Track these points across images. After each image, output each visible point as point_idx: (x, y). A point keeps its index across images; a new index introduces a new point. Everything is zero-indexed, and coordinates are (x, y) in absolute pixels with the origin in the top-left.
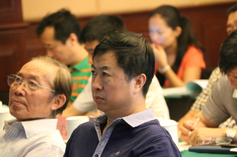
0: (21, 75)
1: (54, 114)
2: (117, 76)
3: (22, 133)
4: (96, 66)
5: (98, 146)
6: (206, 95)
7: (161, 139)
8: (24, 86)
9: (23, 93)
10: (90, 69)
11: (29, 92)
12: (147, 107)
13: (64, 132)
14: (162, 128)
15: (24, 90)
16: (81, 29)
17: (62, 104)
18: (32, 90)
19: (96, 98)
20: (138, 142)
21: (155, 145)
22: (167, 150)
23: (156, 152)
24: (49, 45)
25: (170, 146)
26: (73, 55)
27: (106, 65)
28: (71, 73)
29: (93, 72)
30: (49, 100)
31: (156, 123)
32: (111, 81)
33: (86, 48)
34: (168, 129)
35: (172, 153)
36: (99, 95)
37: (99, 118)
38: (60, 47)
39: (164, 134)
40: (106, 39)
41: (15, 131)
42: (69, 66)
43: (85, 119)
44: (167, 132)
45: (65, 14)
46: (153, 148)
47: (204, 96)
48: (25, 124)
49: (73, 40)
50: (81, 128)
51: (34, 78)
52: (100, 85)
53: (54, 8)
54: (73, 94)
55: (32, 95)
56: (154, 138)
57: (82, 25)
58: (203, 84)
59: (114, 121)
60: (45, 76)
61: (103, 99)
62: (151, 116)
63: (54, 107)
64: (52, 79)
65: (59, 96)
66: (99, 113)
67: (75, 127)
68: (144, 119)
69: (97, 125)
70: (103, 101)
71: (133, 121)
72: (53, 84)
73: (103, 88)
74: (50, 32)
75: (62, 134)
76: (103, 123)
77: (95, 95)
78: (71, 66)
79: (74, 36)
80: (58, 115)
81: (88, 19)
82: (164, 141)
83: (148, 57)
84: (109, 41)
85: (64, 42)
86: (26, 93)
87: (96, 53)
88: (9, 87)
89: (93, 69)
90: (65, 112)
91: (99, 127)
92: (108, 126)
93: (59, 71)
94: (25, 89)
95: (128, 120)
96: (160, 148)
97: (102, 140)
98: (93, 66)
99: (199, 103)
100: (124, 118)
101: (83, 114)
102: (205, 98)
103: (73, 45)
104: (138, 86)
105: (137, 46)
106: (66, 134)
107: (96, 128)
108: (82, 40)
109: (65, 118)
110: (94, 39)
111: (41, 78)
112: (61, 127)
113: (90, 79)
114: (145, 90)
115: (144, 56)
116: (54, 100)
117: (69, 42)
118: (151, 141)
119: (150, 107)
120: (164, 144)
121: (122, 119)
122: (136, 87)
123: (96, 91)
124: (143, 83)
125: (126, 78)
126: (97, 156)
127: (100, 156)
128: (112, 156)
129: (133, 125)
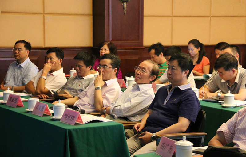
0: (139, 67)
1: (151, 82)
2: (178, 70)
3: (138, 89)
4: (170, 65)
6: (211, 80)
7: (192, 96)
8: (140, 71)
9: (140, 74)
11: (142, 74)
12: (188, 82)
13: (155, 89)
14: (193, 91)
15: (140, 73)
16: (165, 51)
17: (154, 79)
18: (143, 73)
19: (168, 77)
20: (183, 96)
21: (190, 98)
22: (194, 100)
23: (190, 101)
24: (152, 56)
25: (195, 99)
26: (161, 60)
27: (174, 65)
28: (159, 67)
30: (149, 77)
31: (191, 89)
32: (175, 71)
33: (166, 58)
35: (196, 102)
36: (170, 76)
37: (169, 85)
38: (156, 57)
39: (193, 94)
40: (174, 55)
41: (136, 88)
42: (159, 65)
43: (163, 85)
44: (195, 93)
45: (159, 45)
46: (189, 99)
47: (210, 80)
49: (161, 55)
50: (162, 89)
51: (144, 68)
52: (171, 72)
53: (155, 42)
55: (143, 75)
56: (190, 95)
57: (165, 49)
58: (210, 75)
59: (175, 87)
60: (148, 68)
61: (171, 78)
62: (189, 86)
63: (151, 80)
64: (151, 69)
65: (153, 76)
67: (159, 88)
68: (186, 87)
70: (171, 79)
71: (182, 88)
72: (151, 71)
73: (172, 74)
74: (153, 51)
75: (154, 90)
78: (160, 65)
79: (162, 53)
81: (168, 47)
82: (193, 96)
84: (176, 56)
85: (158, 56)
86: (141, 74)
88: (135, 71)
89: (168, 66)
90: (155, 81)
92: (172, 89)
93: (154, 66)
94: (141, 72)
96: (191, 99)
99: (208, 83)
100: (178, 87)
102: (210, 81)
103: (161, 57)
105: (187, 59)
106: (155, 90)
107: (167, 89)
109: (155, 84)
110: (169, 55)
112: (154, 87)
114: (188, 76)
115: (189, 63)
116: (151, 77)
117: (160, 56)
119: (189, 83)
120: (193, 98)
122: (184, 75)
123: (169, 74)
124: (187, 73)
126: (167, 100)
127: (168, 100)
128: (173, 101)
129: (182, 89)
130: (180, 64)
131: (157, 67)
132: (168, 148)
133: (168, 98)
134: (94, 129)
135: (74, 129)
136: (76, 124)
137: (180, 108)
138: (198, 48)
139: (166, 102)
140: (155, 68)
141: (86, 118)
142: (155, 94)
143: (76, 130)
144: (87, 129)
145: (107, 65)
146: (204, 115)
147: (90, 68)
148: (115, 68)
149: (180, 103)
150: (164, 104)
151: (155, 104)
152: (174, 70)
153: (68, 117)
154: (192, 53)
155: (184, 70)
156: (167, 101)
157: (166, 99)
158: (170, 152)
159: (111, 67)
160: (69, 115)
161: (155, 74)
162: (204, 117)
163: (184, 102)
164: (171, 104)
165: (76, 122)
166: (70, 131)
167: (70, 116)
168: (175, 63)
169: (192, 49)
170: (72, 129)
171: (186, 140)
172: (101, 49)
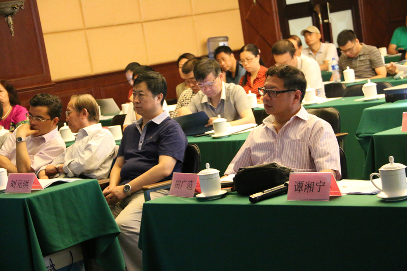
2: (148, 95)
31: (169, 119)
36: (137, 106)
37: (138, 122)
61: (141, 108)
62: (166, 115)
68: (162, 118)
91: (139, 126)
92: (145, 125)
104: (159, 100)
107: (137, 127)
123: (136, 104)
124: (161, 98)
125: (152, 96)
126: (141, 142)
127: (143, 141)
128: (149, 139)
129: (158, 123)
130: (149, 87)
133: (142, 138)
134: (61, 192)
135: (34, 197)
136: (33, 191)
139: (140, 144)
141: (45, 182)
143: (37, 198)
144: (52, 194)
150: (140, 149)
152: (142, 97)
153: (17, 184)
155: (157, 95)
157: (140, 141)
159: (49, 117)
160: (17, 182)
162: (198, 152)
164: (147, 144)
165: (32, 189)
166: (29, 200)
167: (21, 182)
168: (143, 86)
170: (31, 197)
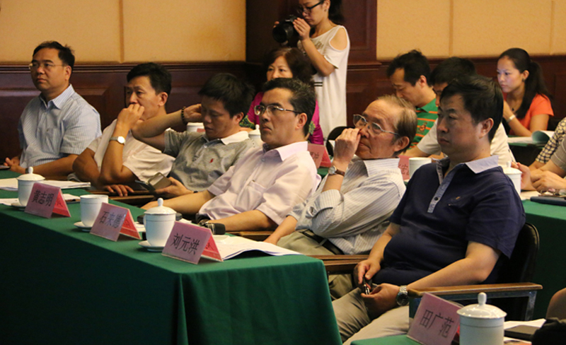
0: (365, 116)
1: (395, 155)
2: (464, 119)
3: (364, 171)
4: (442, 108)
5: (439, 189)
6: (551, 147)
7: (504, 188)
8: (369, 128)
9: (367, 134)
10: (436, 112)
11: (373, 135)
12: (491, 153)
13: (406, 171)
14: (505, 175)
15: (367, 132)
16: (431, 71)
17: (405, 145)
18: (375, 133)
19: (440, 140)
20: (480, 189)
21: (496, 193)
22: (508, 199)
23: (497, 200)
24: (399, 86)
25: (512, 195)
26: (422, 96)
27: (453, 108)
28: (417, 113)
29: (439, 115)
30: (392, 143)
31: (499, 170)
32: (458, 124)
33: (433, 90)
34: (511, 177)
35: (513, 202)
36: (443, 137)
37: (441, 161)
38: (409, 89)
39: (506, 182)
40: (454, 81)
41: (357, 168)
42: (417, 107)
43: (427, 161)
44: (510, 180)
46: (494, 195)
47: (549, 148)
48: (367, 163)
49: (422, 81)
52: (446, 127)
53: (405, 50)
54: (418, 135)
55: (375, 138)
56: (497, 186)
57: (432, 67)
59: (458, 165)
60: (389, 119)
61: (448, 142)
62: (495, 163)
65: (401, 139)
66: (443, 156)
67: (418, 167)
68: (487, 165)
69: (439, 168)
70: (448, 144)
71: (476, 167)
72: (396, 128)
73: (449, 131)
74: (400, 73)
75: (403, 173)
76: (445, 166)
77: (440, 137)
79: (423, 78)
80: (402, 154)
82: (506, 189)
83: (496, 101)
84: (457, 84)
85: (414, 84)
86: (370, 135)
87: (443, 95)
91: (441, 170)
92: (450, 169)
93: (404, 113)
94: (369, 131)
95: (471, 165)
96: (501, 196)
97: (443, 184)
98: (439, 108)
99: (544, 155)
100: (467, 163)
101: (427, 156)
102: (549, 150)
103: (422, 87)
104: (485, 130)
105: (486, 90)
106: (408, 174)
107: (438, 170)
108: (431, 82)
109: (408, 158)
110: (443, 81)
111: (385, 121)
112: (404, 167)
113: (436, 122)
114: (491, 135)
115: (492, 100)
116: (397, 142)
117: (418, 84)
118: (494, 188)
119: (494, 154)
120: (506, 193)
121: (465, 165)
122: (482, 132)
123: (440, 133)
124: (490, 128)
125: (472, 122)
126: (436, 199)
127: (439, 199)
128: (452, 200)
129: (476, 171)
130: (469, 105)
131: (411, 113)
132: (439, 324)
133: (440, 192)
134: (249, 273)
135: (197, 274)
136: (203, 261)
137: (472, 219)
138: (522, 71)
139: (434, 203)
140: (407, 117)
141: (228, 246)
142: (405, 183)
143: (203, 276)
144: (231, 275)
145: (281, 103)
146: (534, 239)
147: (239, 117)
148: (300, 113)
149: (471, 206)
150: (431, 210)
151: (407, 209)
152: (453, 122)
153: (182, 243)
154: (504, 84)
155: (481, 121)
156: (437, 201)
157: (435, 197)
158: (445, 334)
159: (291, 108)
160: (184, 239)
161: (406, 134)
162: (536, 243)
163: (481, 204)
164: (447, 209)
165: (203, 256)
166: (187, 279)
167: (188, 240)
168: (457, 102)
169: (508, 72)
170: (192, 274)
171: (487, 303)
172: (271, 70)
